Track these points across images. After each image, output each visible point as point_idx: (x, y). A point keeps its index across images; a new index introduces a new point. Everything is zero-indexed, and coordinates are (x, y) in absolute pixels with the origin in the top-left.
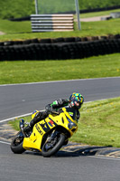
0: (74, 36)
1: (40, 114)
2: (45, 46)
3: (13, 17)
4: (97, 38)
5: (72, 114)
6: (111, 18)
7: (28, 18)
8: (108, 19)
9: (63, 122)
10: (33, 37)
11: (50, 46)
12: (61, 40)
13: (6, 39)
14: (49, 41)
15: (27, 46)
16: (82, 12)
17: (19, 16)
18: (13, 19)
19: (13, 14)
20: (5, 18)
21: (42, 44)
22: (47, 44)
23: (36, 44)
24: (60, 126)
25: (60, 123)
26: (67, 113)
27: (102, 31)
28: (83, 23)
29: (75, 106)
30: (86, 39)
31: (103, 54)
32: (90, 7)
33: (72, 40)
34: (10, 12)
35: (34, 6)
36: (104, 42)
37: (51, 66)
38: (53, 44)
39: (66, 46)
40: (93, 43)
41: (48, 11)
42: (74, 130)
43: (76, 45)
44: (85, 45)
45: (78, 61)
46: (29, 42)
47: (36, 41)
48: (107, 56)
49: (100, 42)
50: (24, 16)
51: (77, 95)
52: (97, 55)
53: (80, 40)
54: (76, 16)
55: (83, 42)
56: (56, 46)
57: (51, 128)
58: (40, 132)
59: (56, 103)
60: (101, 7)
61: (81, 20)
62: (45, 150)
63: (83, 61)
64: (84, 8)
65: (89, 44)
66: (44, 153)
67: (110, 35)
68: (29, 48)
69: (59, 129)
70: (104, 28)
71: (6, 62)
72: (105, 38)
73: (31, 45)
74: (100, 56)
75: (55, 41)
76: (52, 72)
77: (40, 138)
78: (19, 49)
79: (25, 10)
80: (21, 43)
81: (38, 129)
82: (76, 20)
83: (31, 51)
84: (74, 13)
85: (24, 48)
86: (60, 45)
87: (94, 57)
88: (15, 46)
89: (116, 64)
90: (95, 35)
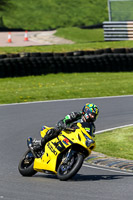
1: (53, 131)
2: (118, 57)
3: (83, 24)
7: (100, 26)
9: (80, 139)
10: (106, 46)
11: (125, 57)
13: (75, 49)
14: (123, 51)
15: (99, 56)
17: (91, 24)
18: (83, 27)
19: (84, 21)
20: (75, 25)
21: (115, 55)
22: (121, 54)
23: (109, 54)
24: (77, 145)
25: (76, 141)
26: (83, 129)
29: (90, 118)
34: (81, 19)
35: (107, 12)
37: (126, 78)
38: (128, 55)
41: (123, 17)
46: (102, 52)
47: (109, 50)
50: (96, 23)
51: (91, 105)
57: (66, 146)
58: (54, 152)
59: (68, 117)
62: (61, 172)
66: (60, 176)
68: (101, 58)
69: (76, 147)
71: (76, 74)
73: (103, 55)
75: (131, 51)
76: (126, 85)
77: (54, 159)
78: (89, 60)
79: (97, 17)
80: (92, 53)
81: (51, 148)
83: (103, 62)
85: (95, 59)
88: (86, 57)
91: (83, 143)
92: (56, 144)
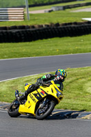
0: (25, 24)
1: (33, 86)
4: (42, 26)
5: (59, 85)
6: (52, 11)
8: (50, 11)
11: (6, 32)
12: (15, 28)
14: (5, 28)
16: (30, 6)
22: (4, 31)
24: (50, 95)
25: (50, 93)
27: (45, 20)
28: (31, 15)
29: (60, 79)
30: (33, 27)
31: (46, 38)
32: (36, 3)
33: (23, 27)
36: (47, 29)
37: (7, 47)
38: (9, 31)
39: (18, 32)
40: (39, 30)
41: (4, 5)
42: (61, 98)
43: (26, 31)
44: (33, 31)
45: (28, 43)
48: (49, 39)
49: (44, 29)
52: (42, 39)
53: (29, 27)
54: (26, 9)
55: (31, 29)
56: (11, 32)
57: (43, 96)
58: (34, 100)
59: (45, 77)
60: (45, 2)
61: (30, 12)
62: (38, 114)
63: (31, 43)
64: (32, 3)
65: (36, 31)
66: (37, 116)
67: (52, 24)
70: (47, 18)
72: (48, 26)
74: (44, 40)
75: (10, 28)
76: (8, 52)
77: (33, 105)
81: (32, 97)
82: (26, 13)
84: (24, 7)
86: (14, 31)
87: (40, 41)
89: (56, 45)
90: (40, 24)
91: (54, 94)
92: (35, 95)
